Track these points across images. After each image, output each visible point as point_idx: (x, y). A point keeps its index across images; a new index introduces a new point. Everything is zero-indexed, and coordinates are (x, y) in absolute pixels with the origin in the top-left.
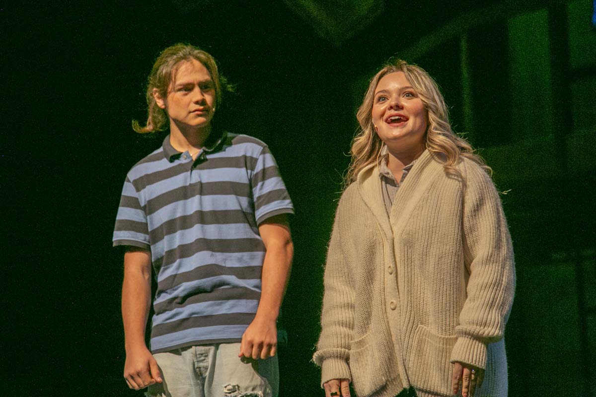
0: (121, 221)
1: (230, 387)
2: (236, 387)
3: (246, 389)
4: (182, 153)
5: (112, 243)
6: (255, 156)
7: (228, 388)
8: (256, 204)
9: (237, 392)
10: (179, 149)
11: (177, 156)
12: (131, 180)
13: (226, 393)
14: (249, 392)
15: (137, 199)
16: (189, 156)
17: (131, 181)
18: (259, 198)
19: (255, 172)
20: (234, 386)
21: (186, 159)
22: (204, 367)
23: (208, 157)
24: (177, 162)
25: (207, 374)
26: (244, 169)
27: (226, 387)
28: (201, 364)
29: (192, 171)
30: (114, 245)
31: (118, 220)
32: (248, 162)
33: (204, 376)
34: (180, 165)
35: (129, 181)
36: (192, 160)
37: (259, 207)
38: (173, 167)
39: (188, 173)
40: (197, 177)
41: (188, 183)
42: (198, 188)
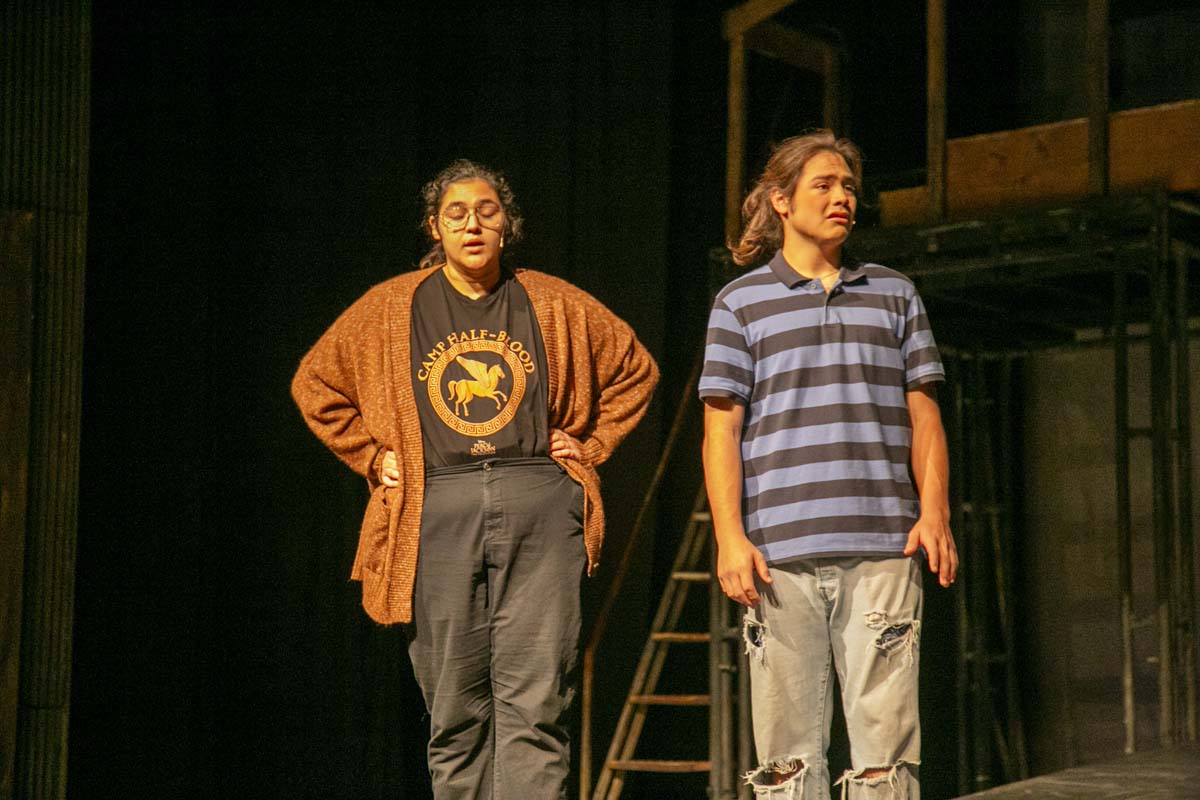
0: (712, 363)
1: (877, 617)
2: (884, 614)
3: (896, 617)
4: (811, 280)
5: (697, 392)
6: (908, 298)
8: (909, 362)
9: (882, 622)
10: (807, 274)
11: (804, 282)
12: (734, 308)
14: (900, 621)
15: (743, 337)
16: (819, 286)
17: (733, 310)
19: (909, 318)
20: (880, 614)
21: (816, 288)
22: (829, 588)
23: (848, 290)
24: (801, 291)
25: (836, 595)
26: (895, 315)
27: (868, 615)
28: (826, 584)
29: (827, 305)
30: (701, 395)
31: (709, 361)
32: (899, 306)
33: (831, 598)
34: (808, 295)
35: (726, 308)
36: (825, 292)
38: (796, 297)
39: (821, 309)
40: (835, 317)
41: (823, 323)
42: (838, 331)
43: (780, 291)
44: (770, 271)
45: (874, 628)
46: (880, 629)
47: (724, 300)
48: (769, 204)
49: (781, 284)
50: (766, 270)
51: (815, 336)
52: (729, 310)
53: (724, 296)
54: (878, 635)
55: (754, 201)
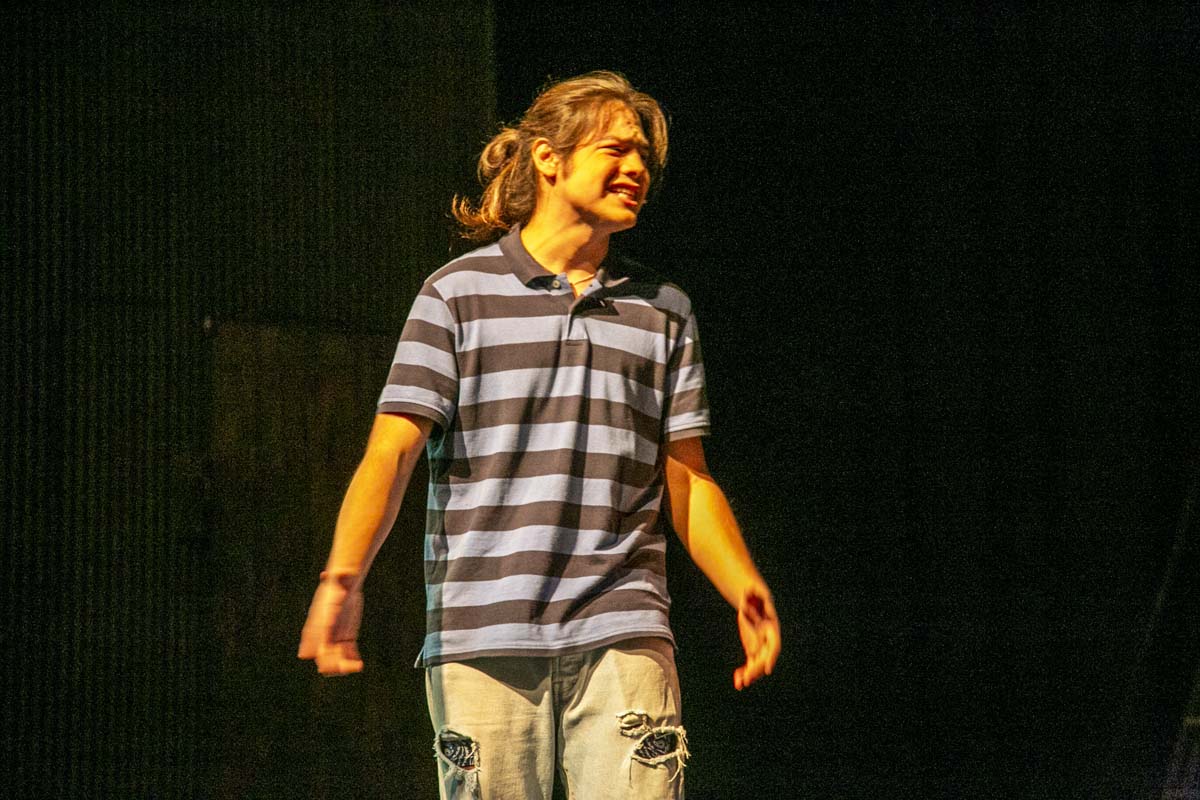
0: (403, 367)
1: (633, 717)
2: (644, 718)
3: (658, 722)
4: (555, 276)
6: (683, 316)
7: (626, 720)
8: (674, 405)
9: (642, 727)
10: (555, 268)
11: (543, 281)
13: (623, 728)
14: (663, 728)
16: (566, 285)
17: (445, 299)
18: (682, 395)
19: (680, 344)
20: (640, 716)
21: (560, 288)
27: (622, 717)
29: (574, 314)
34: (548, 296)
35: (437, 295)
36: (572, 296)
37: (678, 412)
38: (533, 297)
39: (564, 317)
40: (582, 331)
41: (564, 338)
42: (582, 351)
43: (510, 286)
44: (501, 254)
45: (632, 737)
46: (638, 737)
47: (435, 285)
48: (527, 157)
49: (512, 275)
50: (494, 251)
51: (553, 355)
52: (441, 299)
53: (435, 279)
54: (637, 744)
55: (499, 150)
